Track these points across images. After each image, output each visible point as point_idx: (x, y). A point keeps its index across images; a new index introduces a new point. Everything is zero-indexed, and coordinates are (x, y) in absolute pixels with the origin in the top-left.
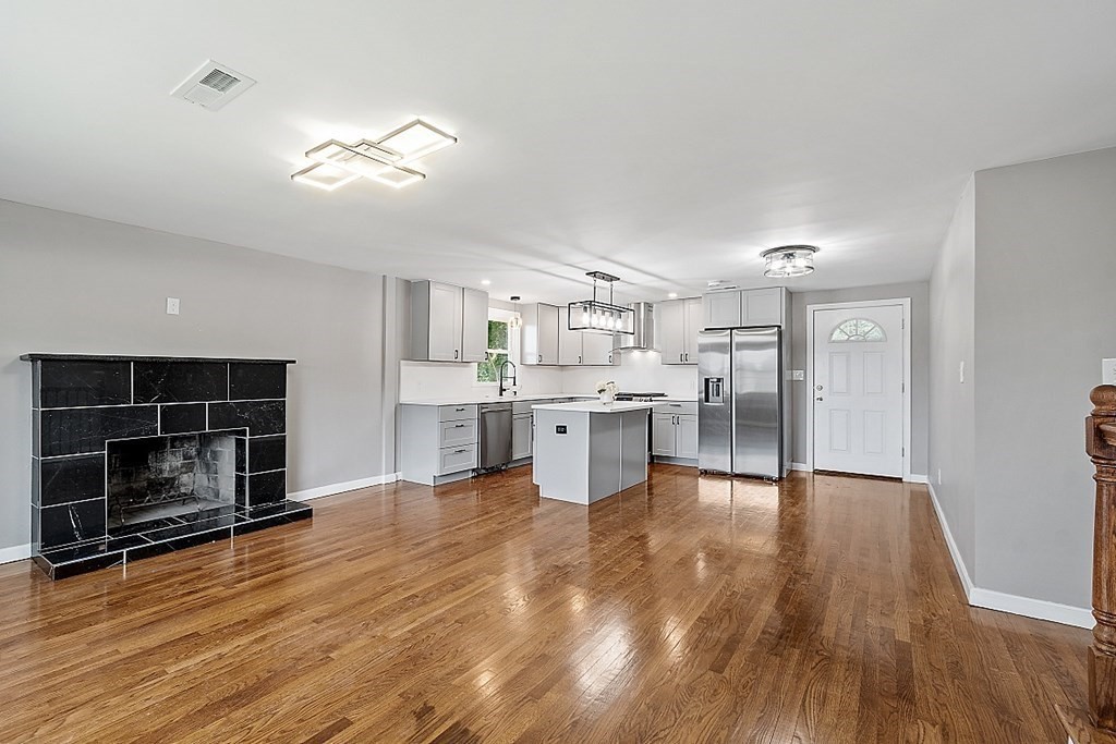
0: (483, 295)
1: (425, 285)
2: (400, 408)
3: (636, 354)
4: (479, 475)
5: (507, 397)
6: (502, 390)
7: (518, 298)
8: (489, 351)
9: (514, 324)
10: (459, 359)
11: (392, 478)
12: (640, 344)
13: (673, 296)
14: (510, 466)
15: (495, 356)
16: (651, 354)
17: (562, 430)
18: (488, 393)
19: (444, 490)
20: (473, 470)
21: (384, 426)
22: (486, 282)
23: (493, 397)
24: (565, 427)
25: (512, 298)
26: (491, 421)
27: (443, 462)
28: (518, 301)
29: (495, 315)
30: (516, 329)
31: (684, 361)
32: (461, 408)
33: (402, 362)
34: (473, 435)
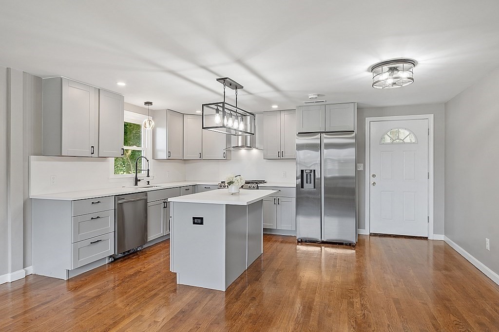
0: (118, 98)
1: (59, 83)
2: (28, 204)
3: (243, 151)
4: (115, 260)
5: (141, 187)
6: (137, 181)
7: (151, 103)
8: (125, 148)
9: (147, 125)
10: (96, 155)
11: (21, 274)
12: (246, 143)
13: (275, 107)
14: (145, 246)
15: (130, 152)
16: (254, 151)
17: (198, 221)
18: (123, 184)
19: (77, 282)
20: (110, 257)
21: (9, 222)
22: (121, 84)
23: (130, 188)
24: (202, 219)
25: (146, 103)
26: (128, 210)
27: (77, 253)
28: (150, 107)
29: (131, 117)
30: (149, 129)
31: (280, 157)
32: (96, 202)
33: (32, 157)
34: (109, 225)
